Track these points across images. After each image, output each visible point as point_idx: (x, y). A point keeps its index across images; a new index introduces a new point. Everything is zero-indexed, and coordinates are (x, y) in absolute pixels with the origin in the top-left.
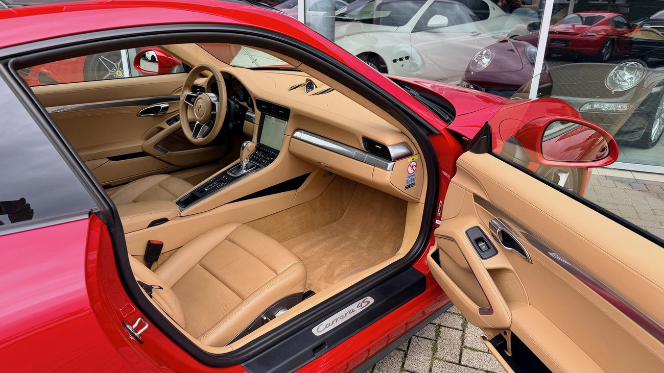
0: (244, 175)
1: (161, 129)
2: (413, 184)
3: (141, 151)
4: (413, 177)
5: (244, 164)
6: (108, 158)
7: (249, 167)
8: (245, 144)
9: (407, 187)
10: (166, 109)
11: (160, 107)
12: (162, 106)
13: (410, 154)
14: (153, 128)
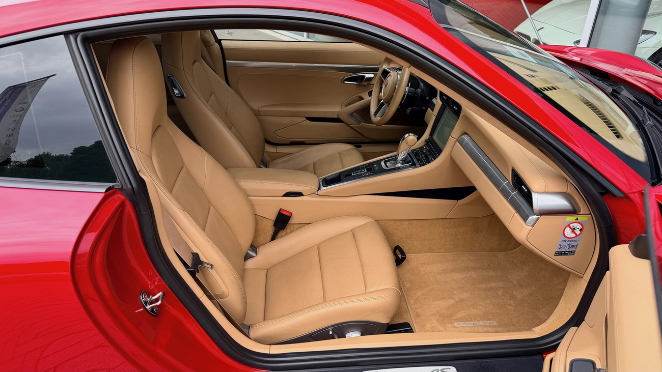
0: (399, 169)
1: (361, 99)
2: (572, 253)
3: (336, 117)
4: (573, 243)
5: (400, 158)
6: (306, 118)
7: (407, 161)
8: (407, 135)
9: (559, 254)
10: (371, 79)
11: (364, 77)
12: (368, 76)
13: (573, 212)
14: (355, 97)
